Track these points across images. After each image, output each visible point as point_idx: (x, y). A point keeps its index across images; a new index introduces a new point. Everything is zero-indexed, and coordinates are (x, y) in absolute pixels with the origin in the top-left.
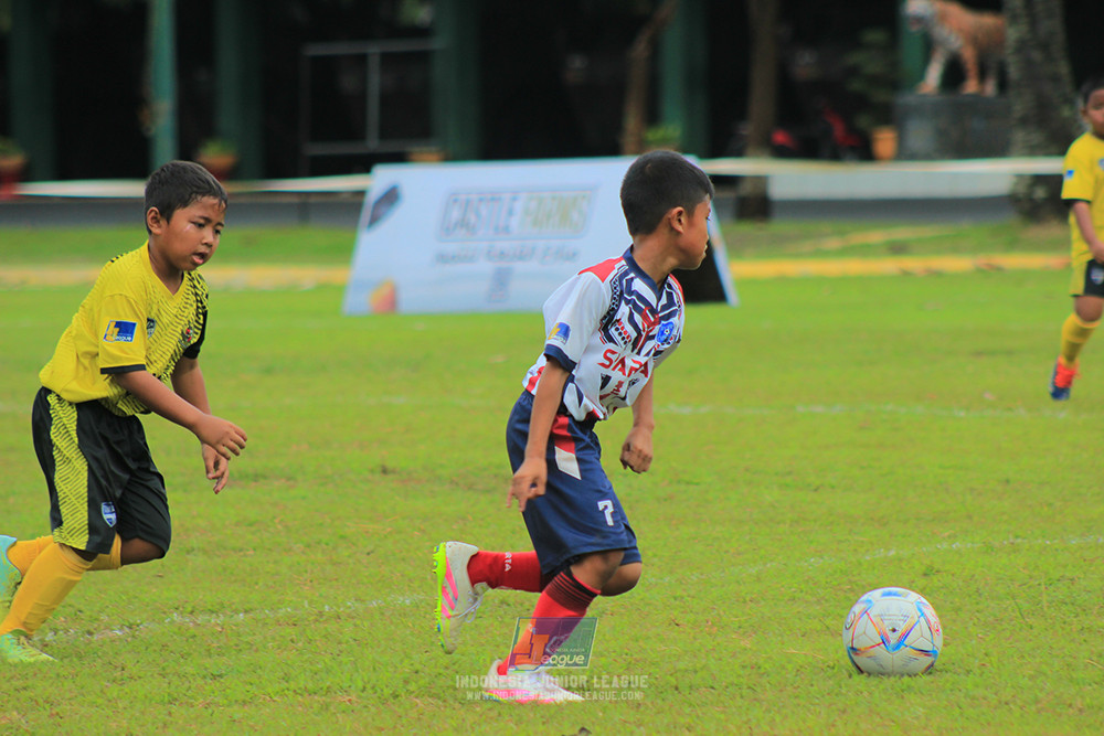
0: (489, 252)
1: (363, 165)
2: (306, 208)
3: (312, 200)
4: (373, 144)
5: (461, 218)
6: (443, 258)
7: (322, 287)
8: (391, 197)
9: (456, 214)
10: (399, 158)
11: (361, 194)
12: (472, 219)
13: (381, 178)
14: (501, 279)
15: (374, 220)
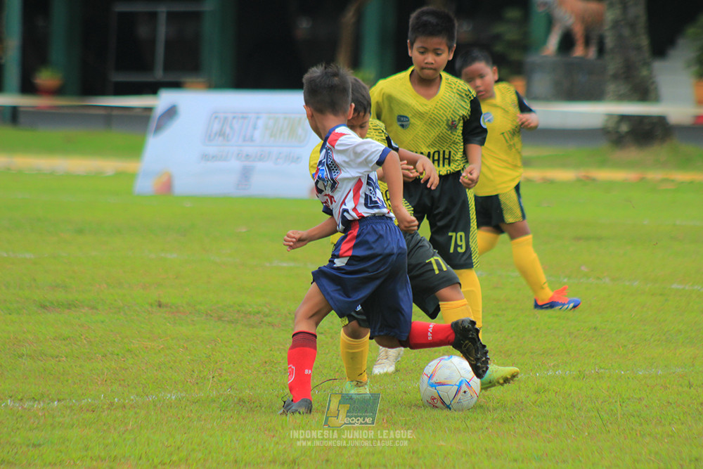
0: (238, 154)
1: (152, 89)
2: (111, 118)
3: (115, 112)
4: (159, 74)
5: (220, 130)
6: (206, 157)
7: (120, 174)
8: (171, 112)
9: (216, 127)
10: (176, 85)
11: (149, 109)
12: (228, 130)
13: (164, 99)
14: (246, 174)
15: (159, 128)
